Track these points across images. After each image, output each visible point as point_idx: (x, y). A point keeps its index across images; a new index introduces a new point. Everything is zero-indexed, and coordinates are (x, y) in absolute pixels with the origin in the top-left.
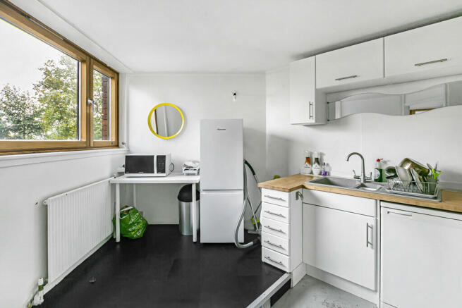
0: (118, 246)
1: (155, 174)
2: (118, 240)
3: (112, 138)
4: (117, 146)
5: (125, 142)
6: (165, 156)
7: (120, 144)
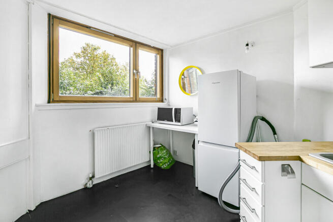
0: (152, 171)
1: (174, 123)
2: (152, 166)
3: (158, 96)
4: (162, 101)
5: (167, 98)
6: (180, 109)
7: (164, 100)
